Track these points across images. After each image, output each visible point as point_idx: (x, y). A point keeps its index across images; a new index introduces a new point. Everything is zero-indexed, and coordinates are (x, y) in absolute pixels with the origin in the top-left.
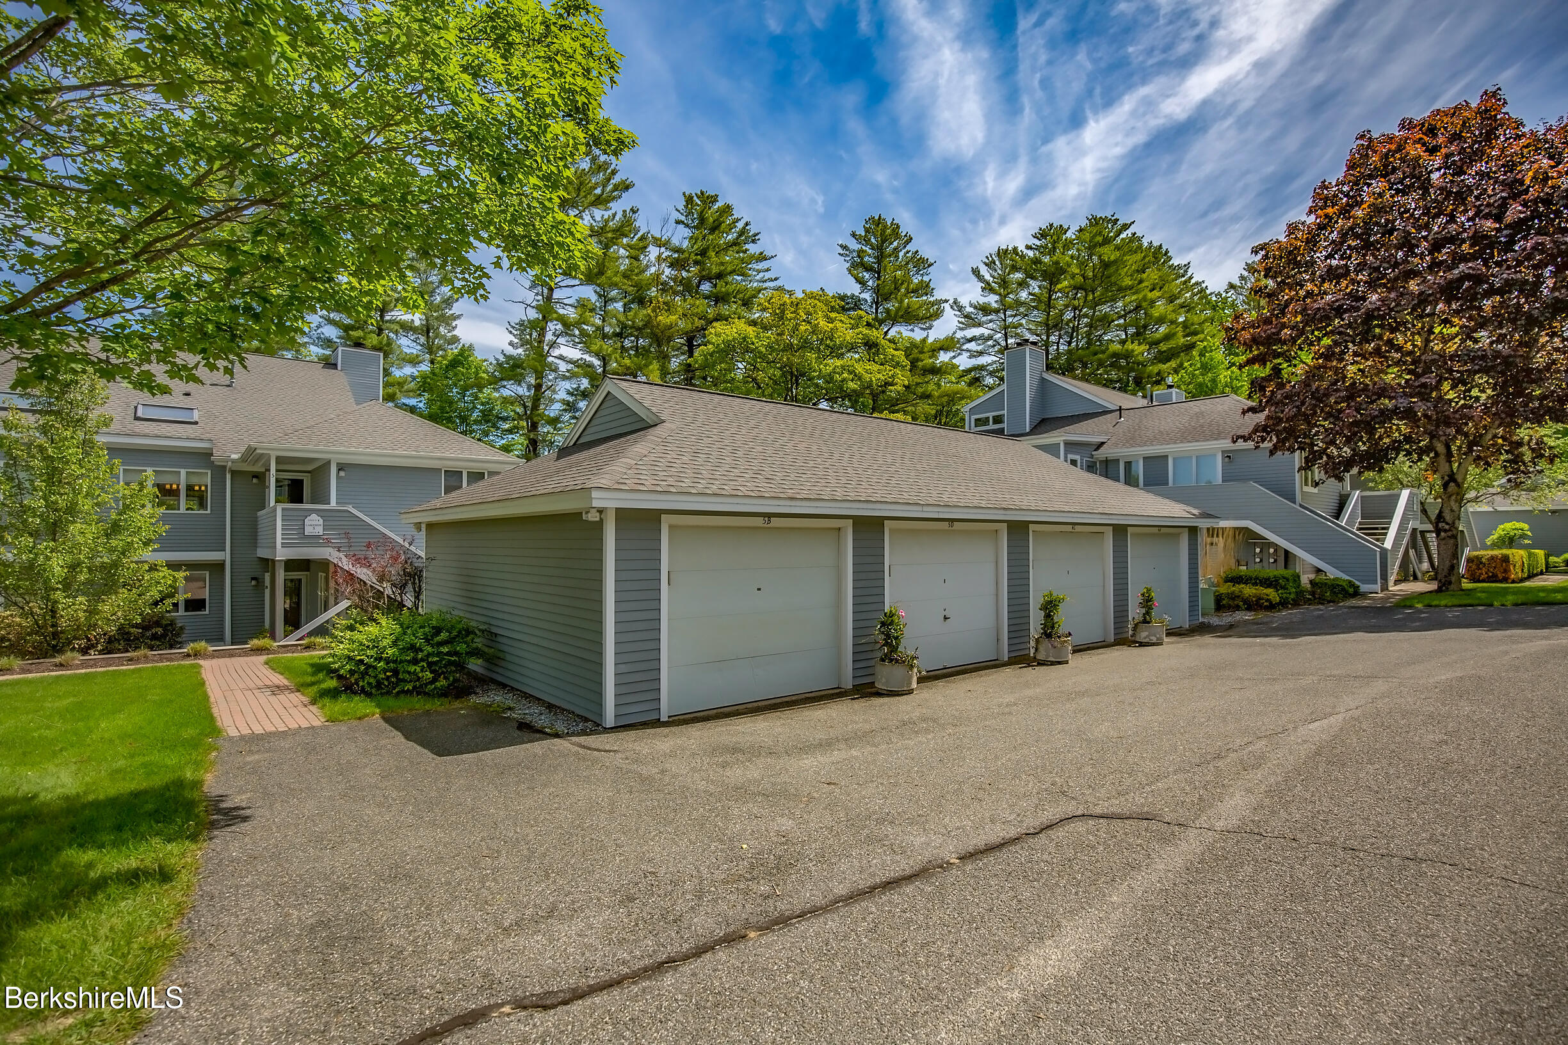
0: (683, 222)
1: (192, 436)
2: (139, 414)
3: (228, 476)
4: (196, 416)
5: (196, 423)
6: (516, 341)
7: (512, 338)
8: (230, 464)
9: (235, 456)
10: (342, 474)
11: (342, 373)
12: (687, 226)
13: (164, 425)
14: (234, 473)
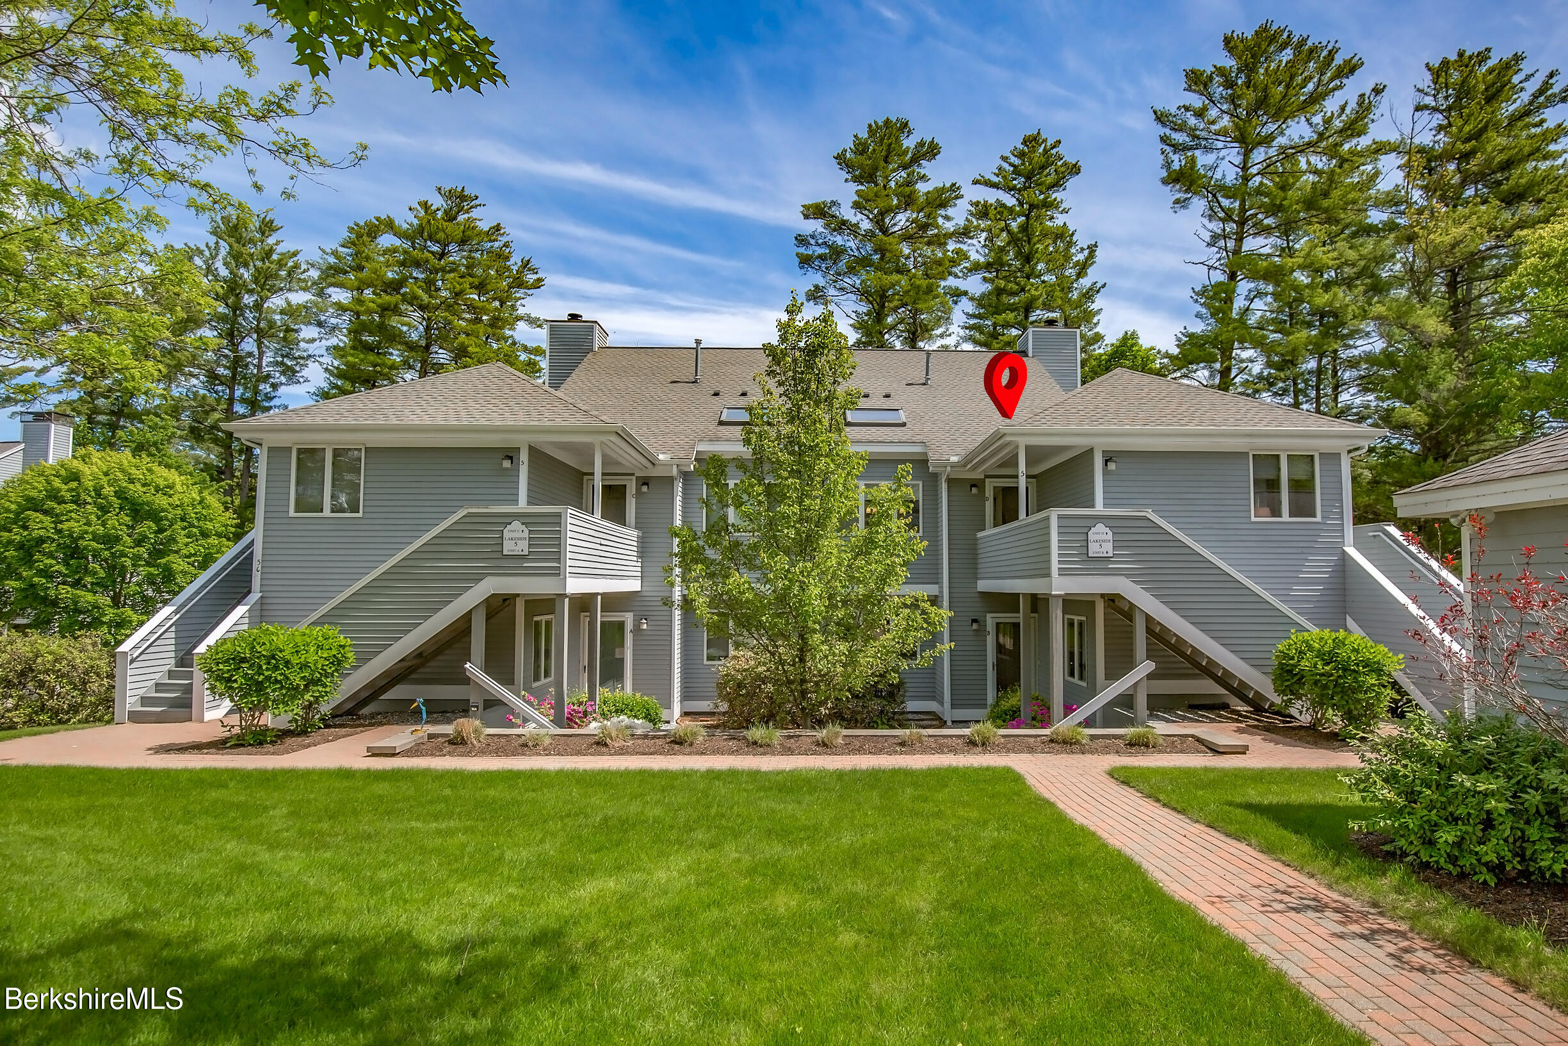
0: (1426, 107)
1: (904, 439)
2: (849, 419)
3: (944, 486)
4: (902, 416)
5: (904, 425)
6: (1204, 311)
7: (1198, 308)
8: (949, 468)
9: (954, 459)
10: (1112, 466)
11: (1034, 360)
12: (1435, 109)
13: (873, 429)
14: (950, 481)
